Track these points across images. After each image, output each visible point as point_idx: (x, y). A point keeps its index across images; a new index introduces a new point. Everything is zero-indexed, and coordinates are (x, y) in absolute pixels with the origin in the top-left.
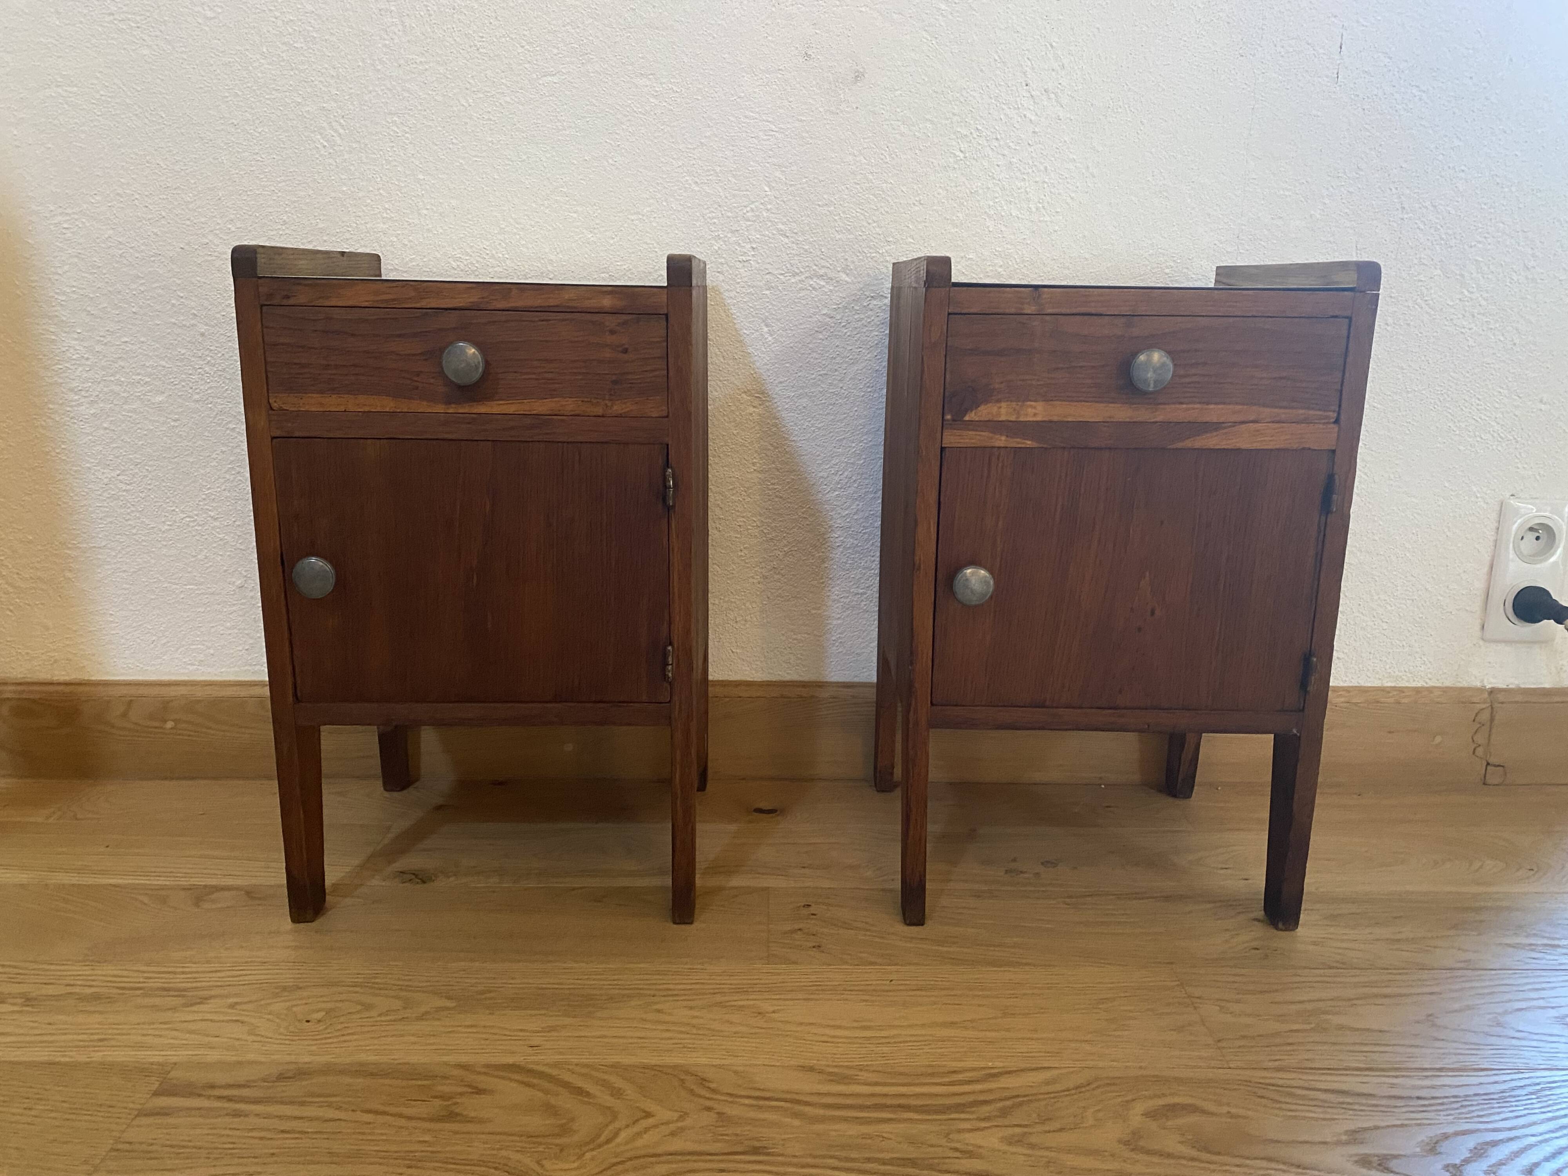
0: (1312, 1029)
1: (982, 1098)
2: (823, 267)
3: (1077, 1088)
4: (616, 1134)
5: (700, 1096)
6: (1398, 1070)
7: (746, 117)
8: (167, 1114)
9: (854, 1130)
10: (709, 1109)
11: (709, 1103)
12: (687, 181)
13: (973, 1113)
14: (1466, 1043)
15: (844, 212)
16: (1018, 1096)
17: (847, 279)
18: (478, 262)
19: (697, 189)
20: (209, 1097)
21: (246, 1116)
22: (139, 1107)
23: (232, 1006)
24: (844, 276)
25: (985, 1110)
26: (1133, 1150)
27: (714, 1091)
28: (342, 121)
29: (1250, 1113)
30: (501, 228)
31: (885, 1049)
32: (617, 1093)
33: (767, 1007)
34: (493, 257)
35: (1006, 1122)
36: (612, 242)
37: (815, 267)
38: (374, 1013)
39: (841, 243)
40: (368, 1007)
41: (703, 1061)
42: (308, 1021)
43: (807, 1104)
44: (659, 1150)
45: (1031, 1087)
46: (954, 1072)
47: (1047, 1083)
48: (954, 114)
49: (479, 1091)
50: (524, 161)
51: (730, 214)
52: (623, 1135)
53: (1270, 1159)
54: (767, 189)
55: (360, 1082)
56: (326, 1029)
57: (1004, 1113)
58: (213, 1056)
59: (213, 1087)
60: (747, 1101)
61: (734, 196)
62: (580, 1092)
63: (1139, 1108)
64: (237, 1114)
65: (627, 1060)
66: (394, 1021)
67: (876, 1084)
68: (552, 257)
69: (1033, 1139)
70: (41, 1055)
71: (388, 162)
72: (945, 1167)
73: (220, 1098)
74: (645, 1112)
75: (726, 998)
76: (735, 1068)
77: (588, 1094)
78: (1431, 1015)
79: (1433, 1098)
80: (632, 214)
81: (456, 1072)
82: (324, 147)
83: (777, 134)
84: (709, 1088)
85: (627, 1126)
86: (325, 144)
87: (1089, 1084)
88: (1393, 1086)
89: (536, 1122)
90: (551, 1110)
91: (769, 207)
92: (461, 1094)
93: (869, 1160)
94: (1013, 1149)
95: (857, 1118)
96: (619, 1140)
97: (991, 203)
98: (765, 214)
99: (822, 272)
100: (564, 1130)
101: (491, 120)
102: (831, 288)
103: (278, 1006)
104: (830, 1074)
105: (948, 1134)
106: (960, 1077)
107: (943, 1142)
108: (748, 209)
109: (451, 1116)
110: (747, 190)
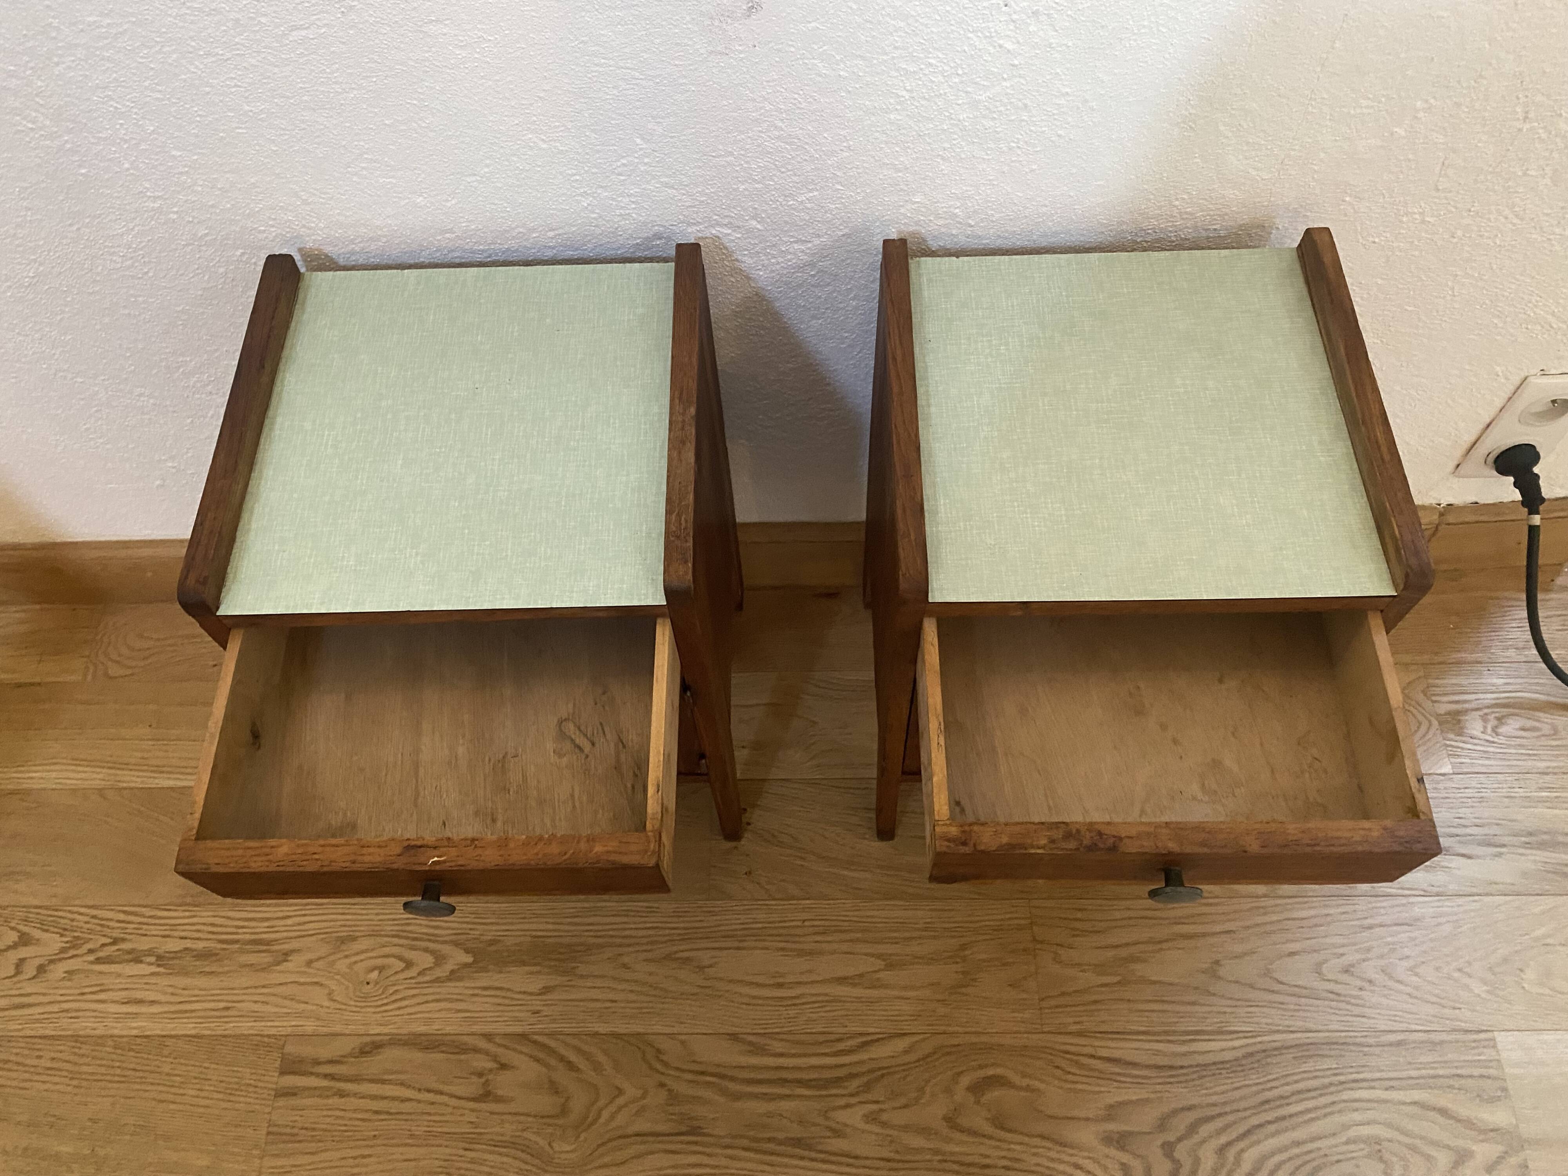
0: (1119, 982)
1: (854, 1070)
2: (727, 216)
3: (923, 1059)
4: (599, 1115)
5: (658, 1071)
6: (1167, 1035)
7: (596, 65)
8: (295, 1094)
9: (762, 1107)
10: (662, 1085)
11: (663, 1079)
12: (530, 139)
13: (846, 1088)
14: (1231, 999)
15: (747, 162)
16: (880, 1069)
17: (759, 226)
18: (287, 232)
19: (544, 146)
20: (317, 1075)
21: (348, 1095)
22: (274, 1086)
23: (309, 963)
24: (754, 223)
25: (855, 1084)
26: (951, 1128)
27: (666, 1064)
28: (37, 99)
29: (1042, 1086)
30: (303, 200)
31: (792, 1013)
32: (597, 1067)
33: (705, 957)
34: (304, 226)
35: (869, 1097)
36: (449, 204)
37: (715, 217)
38: (413, 972)
39: (746, 193)
40: (409, 964)
41: (658, 1029)
42: (368, 983)
43: (732, 1079)
44: (631, 1130)
45: (893, 1057)
46: (839, 1040)
47: (906, 1052)
48: (896, 48)
49: (503, 1066)
50: (304, 129)
51: (594, 170)
52: (605, 1115)
53: (1042, 1137)
54: (638, 141)
55: (418, 1056)
56: (383, 993)
57: (867, 1087)
58: (310, 1026)
59: (317, 1062)
60: (690, 1077)
61: (598, 152)
62: (571, 1066)
63: (965, 1081)
64: (342, 1094)
65: (602, 1028)
66: (431, 982)
67: (782, 1055)
68: (378, 223)
69: (885, 1117)
70: (190, 1028)
71: (126, 141)
72: (820, 1147)
73: (326, 1076)
74: (617, 1088)
75: (675, 949)
76: (681, 1037)
77: (578, 1070)
78: (1217, 962)
79: (1182, 1067)
80: (466, 176)
81: (483, 1044)
82: (32, 129)
83: (644, 83)
84: (662, 1061)
85: (607, 1105)
86: (30, 125)
87: (934, 1053)
88: (1157, 1053)
89: (545, 1103)
90: (554, 1088)
91: (646, 160)
92: (491, 1070)
93: (770, 1140)
94: (867, 1127)
95: (766, 1094)
96: (602, 1120)
97: (947, 145)
98: (642, 169)
99: (726, 221)
100: (564, 1111)
101: (239, 86)
102: (739, 236)
103: (342, 965)
104: (750, 1043)
105: (826, 1112)
106: (841, 1046)
107: (820, 1120)
108: (619, 164)
109: (486, 1096)
110: (614, 145)
